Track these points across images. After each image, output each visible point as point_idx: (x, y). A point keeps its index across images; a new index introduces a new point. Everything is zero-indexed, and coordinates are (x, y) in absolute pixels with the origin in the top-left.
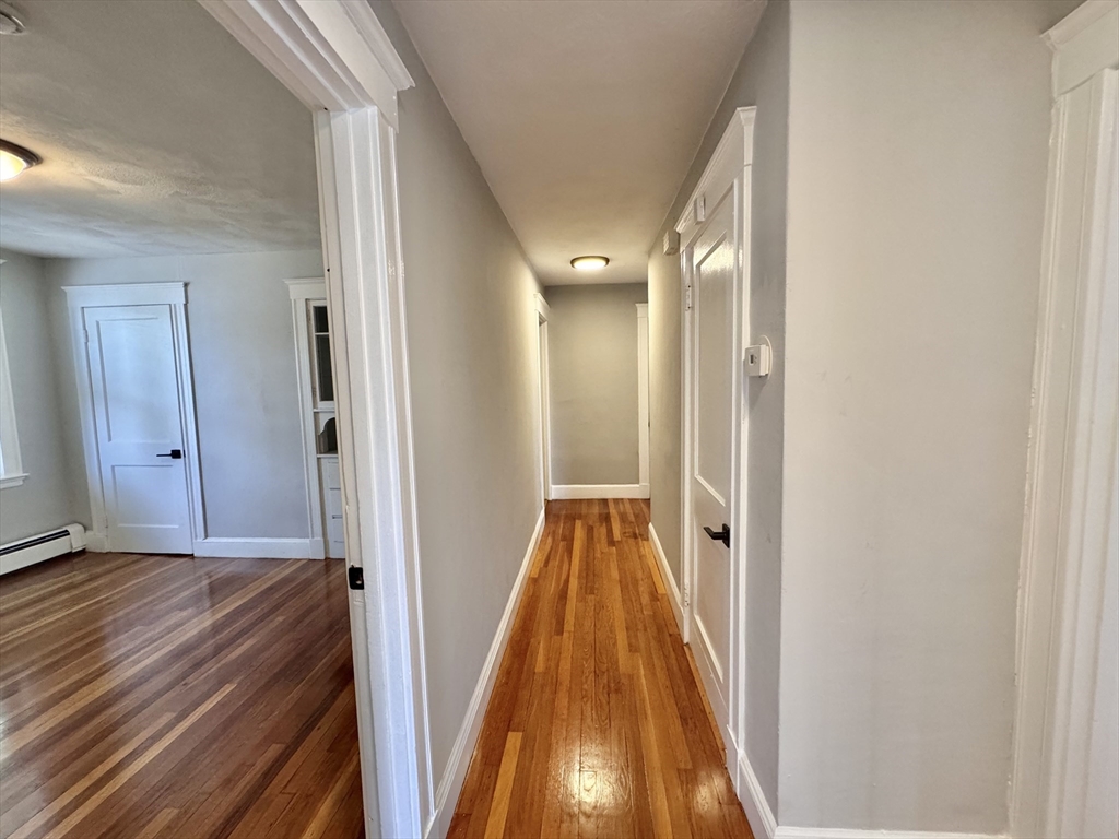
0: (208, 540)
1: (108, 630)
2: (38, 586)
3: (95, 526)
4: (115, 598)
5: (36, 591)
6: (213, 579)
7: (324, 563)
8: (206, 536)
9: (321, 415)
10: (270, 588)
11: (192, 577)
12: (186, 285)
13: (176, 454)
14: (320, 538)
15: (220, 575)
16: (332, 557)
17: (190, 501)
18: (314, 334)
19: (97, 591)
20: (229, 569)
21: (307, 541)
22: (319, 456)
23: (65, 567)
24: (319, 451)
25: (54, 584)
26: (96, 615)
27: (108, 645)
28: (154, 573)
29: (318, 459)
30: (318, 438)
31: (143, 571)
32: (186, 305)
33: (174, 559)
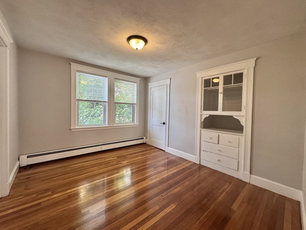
0: (168, 148)
1: (147, 166)
2: (138, 149)
3: (148, 138)
4: (149, 157)
5: (137, 150)
6: (168, 160)
7: (198, 166)
8: (168, 147)
9: (203, 115)
10: (184, 169)
11: (164, 157)
12: (170, 79)
13: (164, 123)
14: (198, 157)
15: (171, 159)
16: (201, 164)
17: (166, 136)
18: (203, 88)
19: (146, 154)
20: (173, 158)
21: (194, 156)
22: (201, 129)
23: (142, 146)
24: (201, 128)
25: (140, 149)
26: (145, 161)
27: (147, 171)
28: (157, 153)
29: (201, 130)
30: (201, 123)
31: (155, 152)
32: (170, 84)
33: (161, 151)
